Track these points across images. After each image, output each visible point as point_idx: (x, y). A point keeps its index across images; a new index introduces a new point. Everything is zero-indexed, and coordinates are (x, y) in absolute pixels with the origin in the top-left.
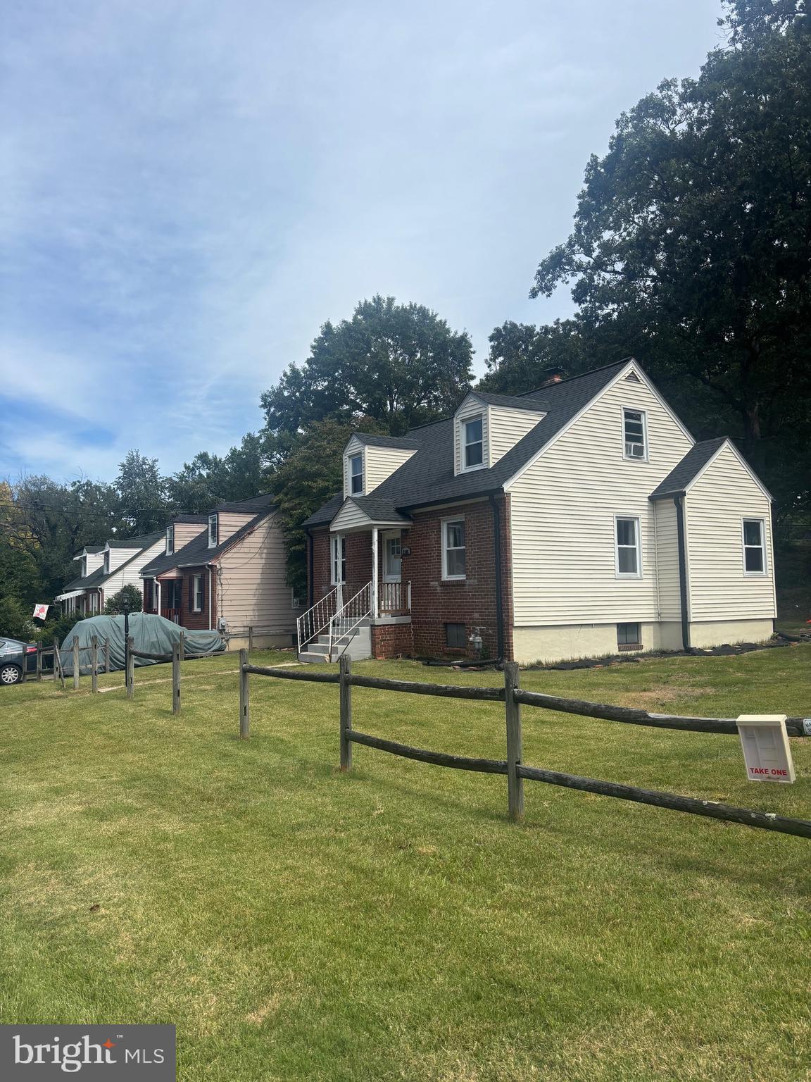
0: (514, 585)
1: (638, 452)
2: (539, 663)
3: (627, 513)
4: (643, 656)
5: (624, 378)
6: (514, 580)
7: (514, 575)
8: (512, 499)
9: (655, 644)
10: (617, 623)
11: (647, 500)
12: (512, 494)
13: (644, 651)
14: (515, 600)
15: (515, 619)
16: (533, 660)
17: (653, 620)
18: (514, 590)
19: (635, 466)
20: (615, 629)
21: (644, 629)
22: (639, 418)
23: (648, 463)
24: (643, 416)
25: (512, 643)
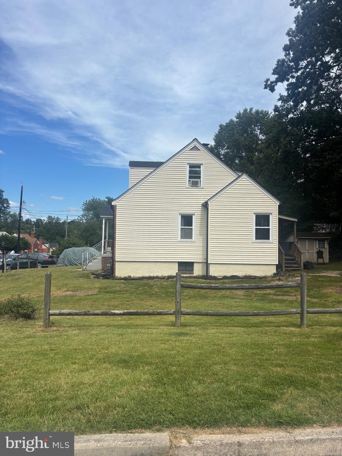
0: (116, 244)
1: (195, 184)
2: (130, 277)
3: (187, 211)
4: (195, 277)
5: (189, 150)
6: (116, 242)
7: (116, 240)
8: (117, 208)
9: (202, 272)
10: (178, 262)
11: (201, 205)
12: (117, 206)
13: (195, 275)
14: (116, 250)
15: (116, 258)
16: (127, 275)
17: (201, 261)
18: (116, 246)
19: (195, 190)
20: (177, 264)
21: (195, 265)
22: (199, 167)
23: (203, 188)
24: (202, 166)
25: (115, 268)
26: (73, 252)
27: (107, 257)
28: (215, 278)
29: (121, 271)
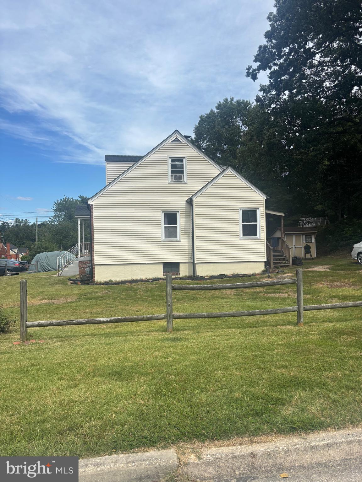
0: (95, 246)
1: (178, 180)
2: (111, 281)
3: (170, 209)
4: (181, 278)
5: (170, 142)
6: (95, 244)
7: (95, 242)
8: (94, 207)
9: (189, 272)
10: (163, 263)
11: (185, 202)
12: (94, 204)
13: (181, 276)
14: (95, 253)
15: (95, 261)
16: (107, 280)
17: (187, 261)
18: (95, 248)
19: (178, 186)
20: (162, 266)
21: (181, 266)
22: (182, 161)
23: (186, 184)
24: (184, 160)
25: (95, 272)
26: (46, 257)
27: (85, 261)
28: (202, 278)
29: (101, 275)
